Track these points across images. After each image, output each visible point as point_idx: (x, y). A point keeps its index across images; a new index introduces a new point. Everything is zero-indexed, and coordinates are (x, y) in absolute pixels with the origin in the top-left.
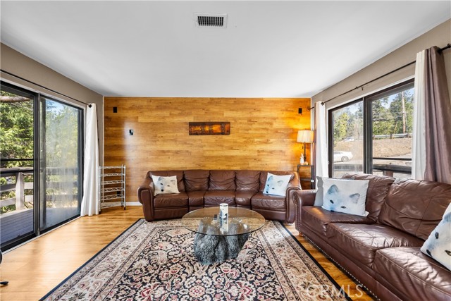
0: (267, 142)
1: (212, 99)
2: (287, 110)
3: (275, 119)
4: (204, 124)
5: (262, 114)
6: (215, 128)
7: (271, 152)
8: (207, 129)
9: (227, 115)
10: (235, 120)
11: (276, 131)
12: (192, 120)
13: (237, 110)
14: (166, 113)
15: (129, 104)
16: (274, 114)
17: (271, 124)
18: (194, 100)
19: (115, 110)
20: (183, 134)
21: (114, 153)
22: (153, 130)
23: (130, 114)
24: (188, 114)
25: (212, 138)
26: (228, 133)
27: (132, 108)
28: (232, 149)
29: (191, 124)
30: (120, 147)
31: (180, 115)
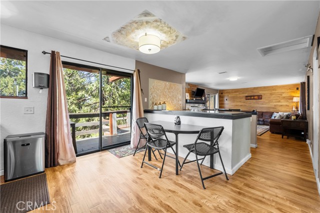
0: (279, 102)
1: (255, 88)
2: (290, 89)
3: (283, 93)
4: (251, 96)
5: (277, 91)
6: (255, 97)
7: (281, 105)
8: (252, 98)
9: (261, 93)
10: (264, 94)
11: (284, 98)
12: (247, 95)
13: (265, 91)
14: (238, 93)
15: (226, 92)
16: (283, 91)
17: (281, 95)
18: (248, 89)
19: (222, 94)
20: (244, 100)
21: (222, 106)
22: (233, 99)
23: (226, 95)
24: (246, 93)
25: (254, 101)
26: (261, 99)
27: (227, 93)
28: (263, 104)
29: (246, 96)
30: (223, 104)
31: (243, 94)
